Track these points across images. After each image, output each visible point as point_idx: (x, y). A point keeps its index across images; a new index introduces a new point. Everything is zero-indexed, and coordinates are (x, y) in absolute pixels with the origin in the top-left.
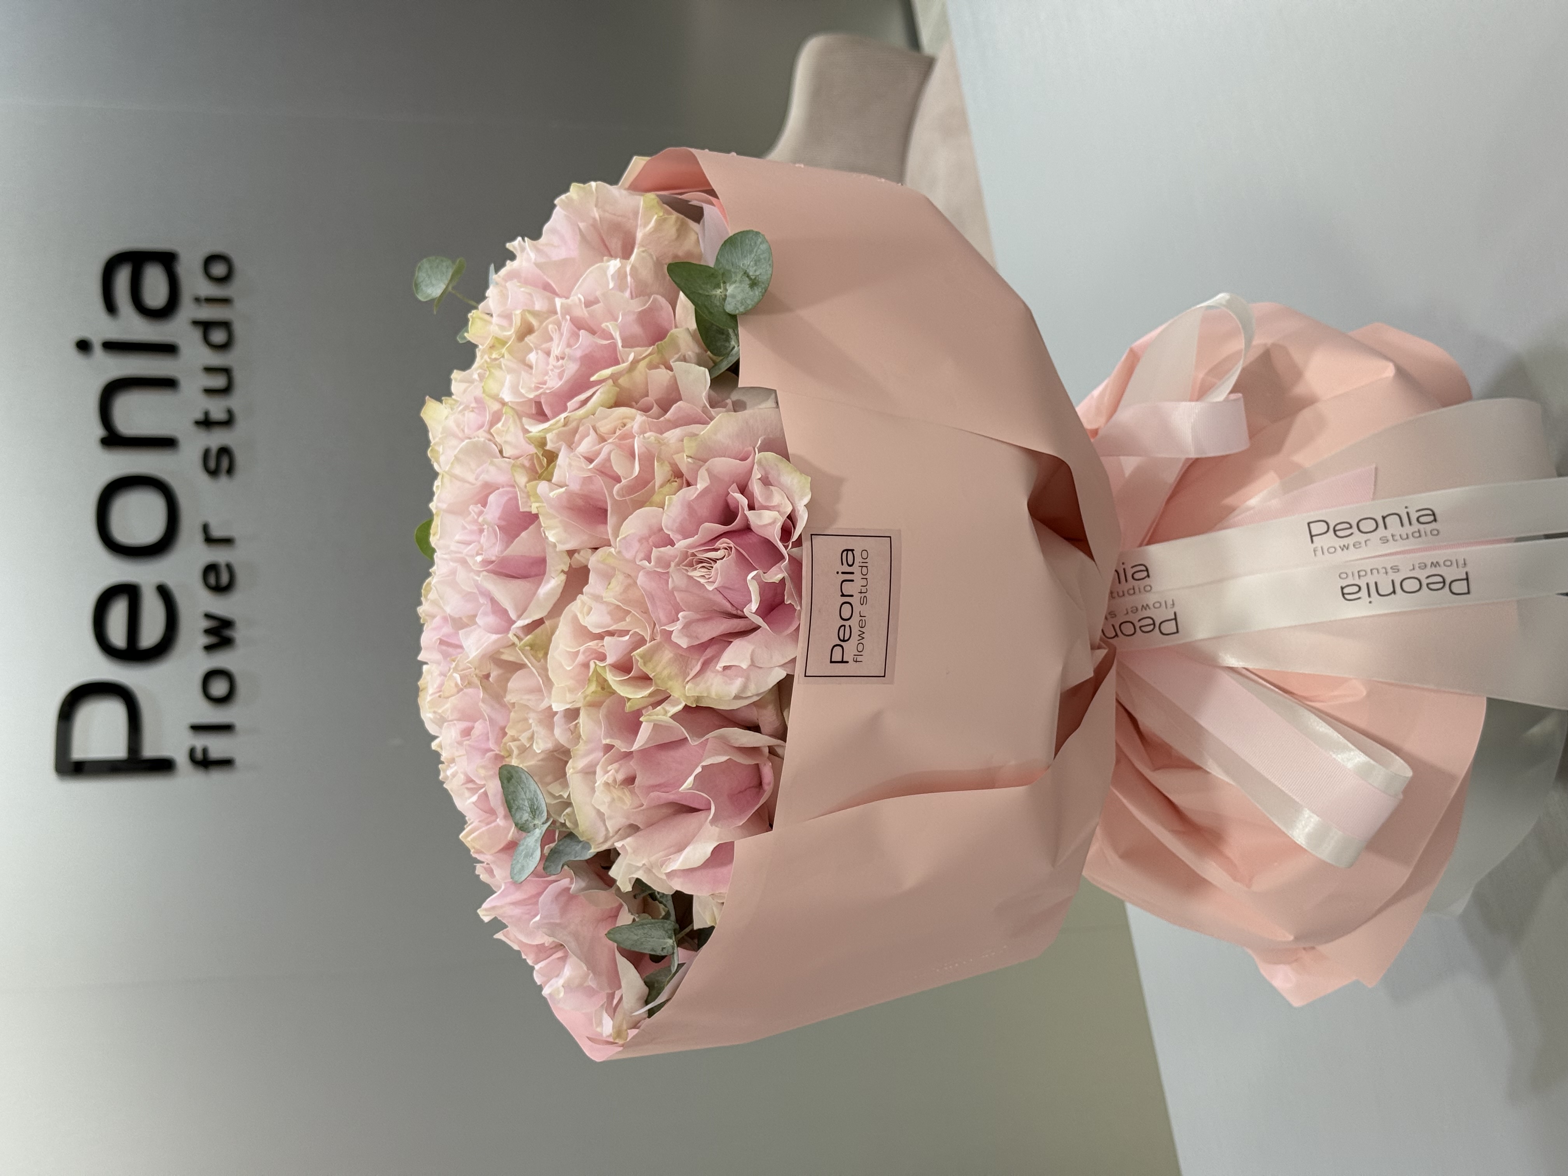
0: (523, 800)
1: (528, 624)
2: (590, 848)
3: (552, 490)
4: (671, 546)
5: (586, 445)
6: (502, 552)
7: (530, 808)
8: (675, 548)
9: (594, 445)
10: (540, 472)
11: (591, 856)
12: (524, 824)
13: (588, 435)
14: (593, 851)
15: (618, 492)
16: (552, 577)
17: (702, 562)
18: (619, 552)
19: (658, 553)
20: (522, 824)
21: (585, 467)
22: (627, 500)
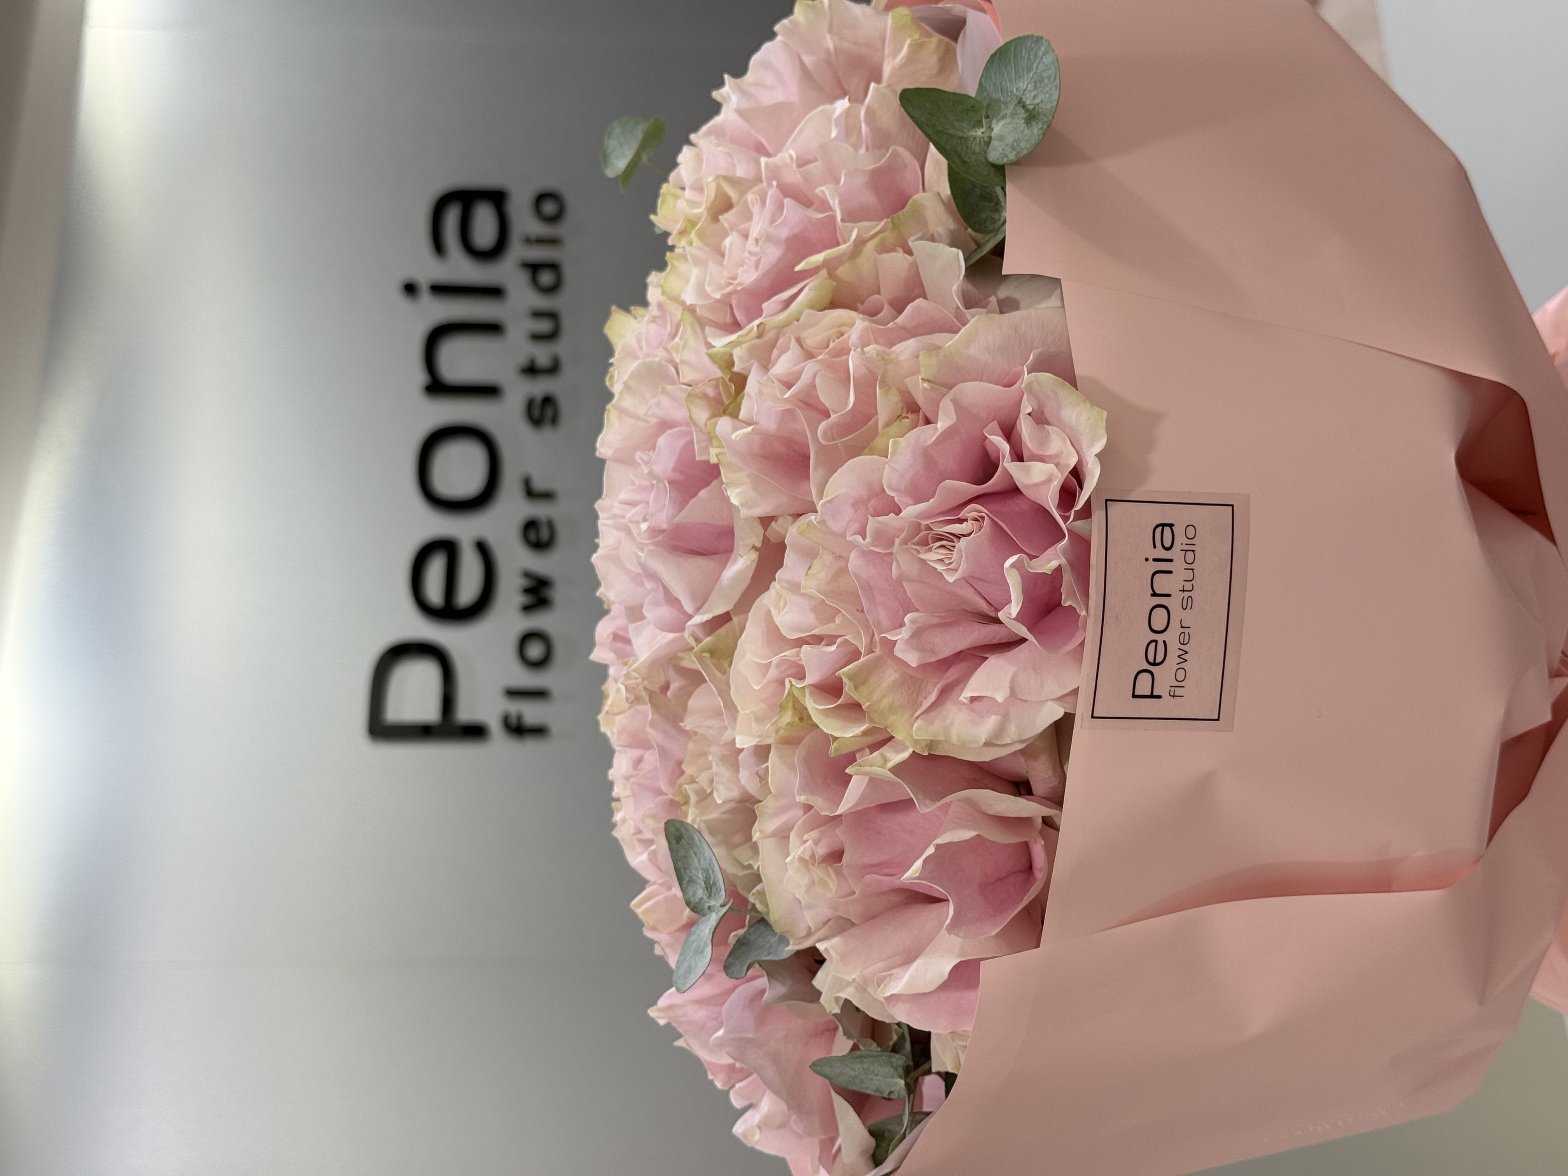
0: (696, 869)
1: (707, 621)
2: (788, 944)
3: (735, 429)
4: (895, 514)
5: (782, 365)
6: (673, 517)
7: (705, 882)
8: (901, 518)
9: (796, 365)
10: (727, 402)
11: (789, 955)
12: (698, 903)
13: (786, 349)
14: (792, 948)
15: (825, 434)
16: (740, 554)
17: (942, 540)
18: (822, 522)
19: (877, 525)
20: (695, 903)
21: (779, 395)
22: (839, 445)
